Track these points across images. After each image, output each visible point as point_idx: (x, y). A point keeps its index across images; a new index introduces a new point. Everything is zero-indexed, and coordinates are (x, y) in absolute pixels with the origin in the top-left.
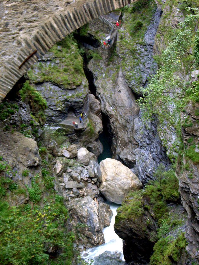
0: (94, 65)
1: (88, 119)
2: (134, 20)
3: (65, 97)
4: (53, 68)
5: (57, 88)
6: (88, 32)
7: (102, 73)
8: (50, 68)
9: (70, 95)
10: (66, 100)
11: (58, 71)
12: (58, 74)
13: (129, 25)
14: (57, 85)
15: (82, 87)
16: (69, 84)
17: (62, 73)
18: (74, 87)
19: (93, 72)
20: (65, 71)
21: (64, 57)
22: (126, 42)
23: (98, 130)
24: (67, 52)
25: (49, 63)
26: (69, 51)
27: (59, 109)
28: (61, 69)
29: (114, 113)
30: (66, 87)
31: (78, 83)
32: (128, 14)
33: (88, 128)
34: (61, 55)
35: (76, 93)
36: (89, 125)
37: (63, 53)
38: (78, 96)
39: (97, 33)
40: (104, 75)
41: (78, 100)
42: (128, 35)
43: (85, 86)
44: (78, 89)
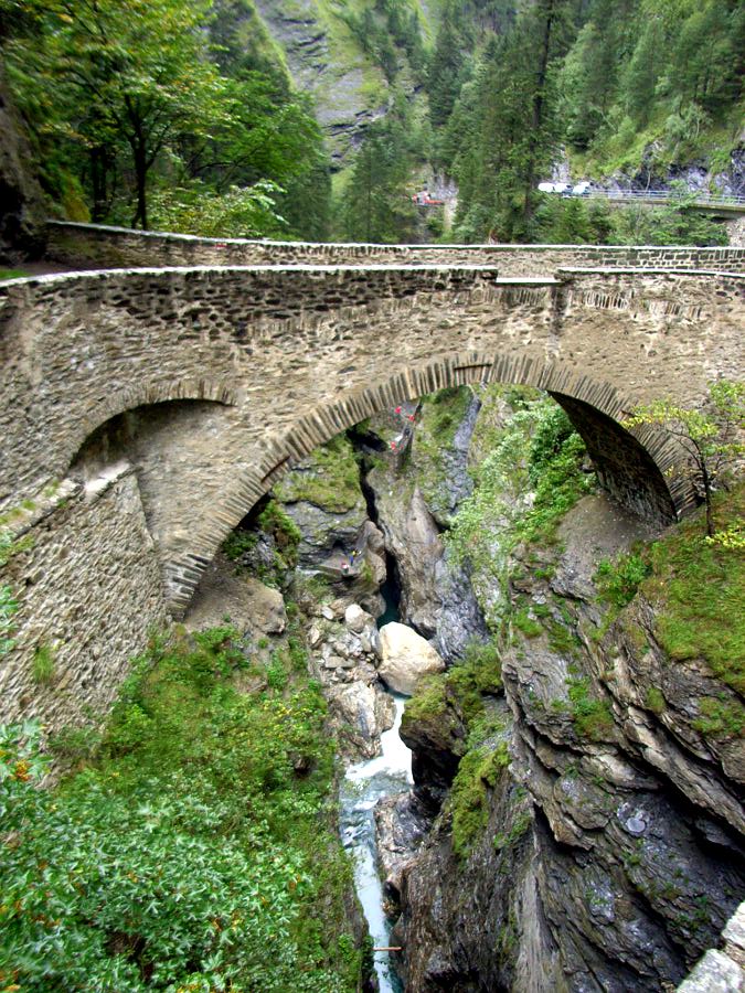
0: (376, 477)
1: (364, 561)
2: (438, 414)
3: (330, 525)
4: (314, 481)
5: (317, 511)
6: (369, 428)
7: (388, 491)
8: (309, 481)
9: (338, 522)
10: (331, 530)
11: (320, 485)
12: (321, 489)
13: (431, 420)
14: (318, 506)
15: (356, 510)
16: (337, 505)
17: (327, 488)
18: (344, 510)
19: (374, 488)
20: (332, 485)
21: (331, 464)
22: (426, 445)
23: (379, 578)
24: (335, 458)
25: (307, 473)
26: (339, 455)
27: (319, 543)
28: (326, 483)
29: (404, 553)
30: (332, 509)
31: (351, 504)
32: (430, 405)
33: (364, 575)
34: (326, 461)
35: (347, 520)
36: (365, 569)
37: (330, 458)
38: (349, 525)
39: (382, 430)
40: (391, 493)
41: (349, 530)
42: (429, 435)
43: (361, 510)
44: (350, 513)
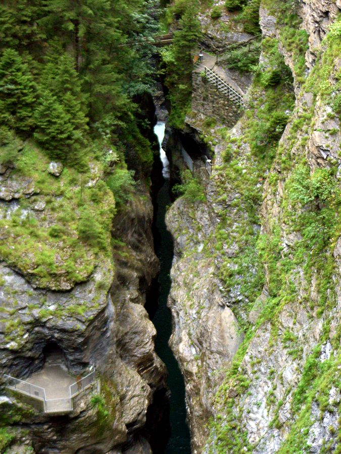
2: (270, 110)
3: (37, 312)
4: (24, 224)
5: (18, 283)
6: (187, 120)
7: (198, 243)
8: (15, 224)
9: (52, 308)
10: (37, 322)
11: (33, 234)
12: (32, 241)
14: (19, 273)
15: (92, 286)
16: (54, 276)
17: (45, 241)
18: (66, 286)
19: (175, 236)
20: (55, 234)
21: (62, 194)
24: (73, 182)
25: (16, 208)
26: (80, 177)
27: (12, 345)
28: (44, 232)
30: (44, 282)
31: (81, 276)
33: (92, 412)
34: (54, 186)
35: (71, 305)
36: (97, 401)
37: (62, 184)
38: (72, 315)
39: (208, 125)
40: (201, 248)
41: (70, 324)
42: (248, 150)
43: (101, 287)
44: (77, 293)
